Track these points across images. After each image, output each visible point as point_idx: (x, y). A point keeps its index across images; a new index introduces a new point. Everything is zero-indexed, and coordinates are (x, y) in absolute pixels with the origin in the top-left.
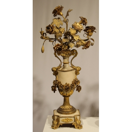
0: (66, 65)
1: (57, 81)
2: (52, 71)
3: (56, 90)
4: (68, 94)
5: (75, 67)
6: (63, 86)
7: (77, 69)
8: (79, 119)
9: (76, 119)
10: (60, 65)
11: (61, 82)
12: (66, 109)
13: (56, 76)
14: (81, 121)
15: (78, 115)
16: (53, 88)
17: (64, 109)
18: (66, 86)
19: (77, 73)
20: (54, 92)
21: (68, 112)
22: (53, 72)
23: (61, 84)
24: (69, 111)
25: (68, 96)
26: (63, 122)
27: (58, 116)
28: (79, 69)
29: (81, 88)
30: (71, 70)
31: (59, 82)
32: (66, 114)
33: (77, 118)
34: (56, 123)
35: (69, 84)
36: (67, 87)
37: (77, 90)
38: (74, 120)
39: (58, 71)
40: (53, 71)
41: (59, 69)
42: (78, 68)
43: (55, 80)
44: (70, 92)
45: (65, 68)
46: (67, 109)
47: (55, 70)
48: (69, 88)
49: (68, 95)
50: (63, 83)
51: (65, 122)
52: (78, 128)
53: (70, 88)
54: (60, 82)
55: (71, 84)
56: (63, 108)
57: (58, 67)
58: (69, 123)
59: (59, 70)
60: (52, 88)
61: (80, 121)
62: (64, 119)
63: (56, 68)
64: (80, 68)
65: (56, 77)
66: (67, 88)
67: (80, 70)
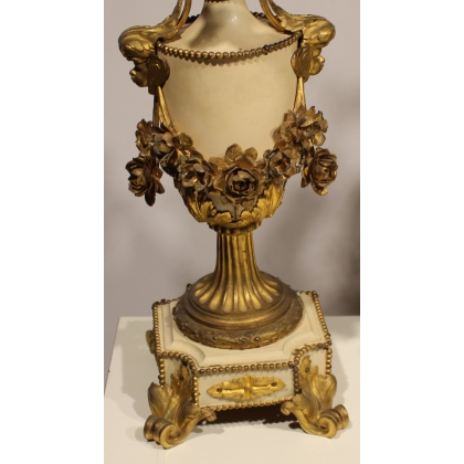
0: (222, 12)
1: (164, 130)
2: (120, 55)
3: (161, 191)
4: (246, 213)
5: (288, 18)
6: (211, 167)
7: (310, 33)
8: (322, 371)
9: (307, 370)
10: (177, 10)
11: (190, 141)
12: (236, 313)
13: (153, 91)
14: (334, 380)
15: (320, 347)
16: (139, 172)
17: (219, 312)
18: (235, 172)
19: (305, 65)
20: (150, 201)
21: (248, 330)
22: (132, 65)
23: (195, 153)
24: (258, 328)
25: (244, 229)
26: (223, 398)
27: (185, 362)
28: (324, 33)
29: (333, 167)
30: (267, 49)
31: (175, 140)
32: (241, 346)
33: (313, 365)
34: (175, 401)
35: (251, 153)
36: (242, 176)
37: (306, 181)
38: (290, 385)
39: (170, 60)
40: (129, 54)
41: (177, 37)
42: (313, 26)
43: (149, 118)
44: (261, 203)
45: (221, 33)
46: (243, 307)
47: (148, 46)
48: (256, 183)
49: (244, 223)
50: (212, 147)
51: (230, 399)
52: (324, 430)
53: (263, 180)
54: (183, 142)
55: (268, 154)
56: (215, 302)
57: (167, 24)
58: (258, 403)
59: (171, 45)
60: (133, 178)
61: (329, 382)
62: (226, 379)
63: (149, 37)
64: (330, 26)
65: (157, 100)
66: (241, 183)
67: (325, 44)
